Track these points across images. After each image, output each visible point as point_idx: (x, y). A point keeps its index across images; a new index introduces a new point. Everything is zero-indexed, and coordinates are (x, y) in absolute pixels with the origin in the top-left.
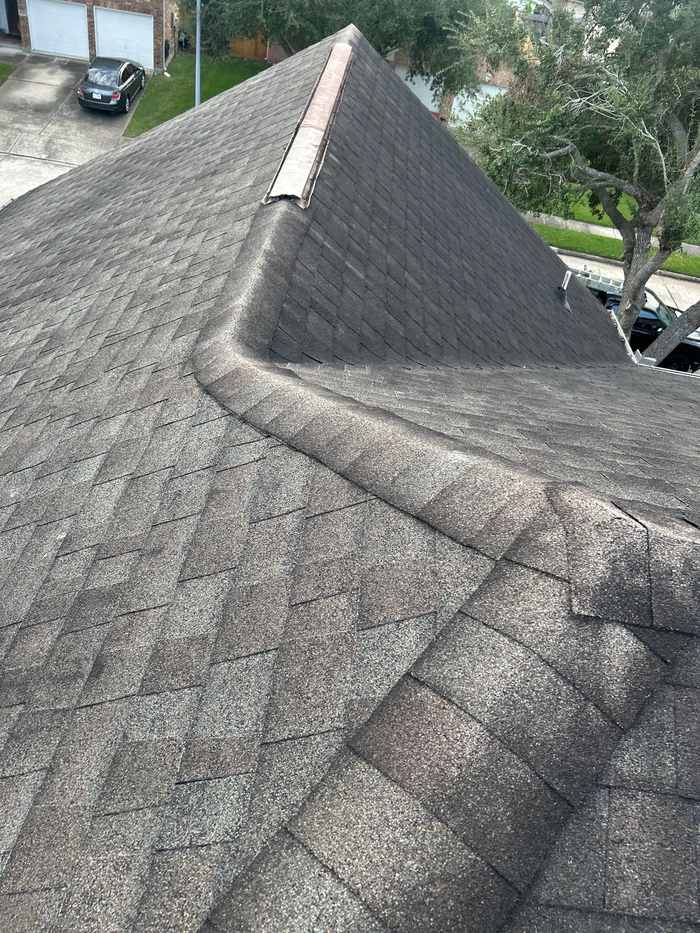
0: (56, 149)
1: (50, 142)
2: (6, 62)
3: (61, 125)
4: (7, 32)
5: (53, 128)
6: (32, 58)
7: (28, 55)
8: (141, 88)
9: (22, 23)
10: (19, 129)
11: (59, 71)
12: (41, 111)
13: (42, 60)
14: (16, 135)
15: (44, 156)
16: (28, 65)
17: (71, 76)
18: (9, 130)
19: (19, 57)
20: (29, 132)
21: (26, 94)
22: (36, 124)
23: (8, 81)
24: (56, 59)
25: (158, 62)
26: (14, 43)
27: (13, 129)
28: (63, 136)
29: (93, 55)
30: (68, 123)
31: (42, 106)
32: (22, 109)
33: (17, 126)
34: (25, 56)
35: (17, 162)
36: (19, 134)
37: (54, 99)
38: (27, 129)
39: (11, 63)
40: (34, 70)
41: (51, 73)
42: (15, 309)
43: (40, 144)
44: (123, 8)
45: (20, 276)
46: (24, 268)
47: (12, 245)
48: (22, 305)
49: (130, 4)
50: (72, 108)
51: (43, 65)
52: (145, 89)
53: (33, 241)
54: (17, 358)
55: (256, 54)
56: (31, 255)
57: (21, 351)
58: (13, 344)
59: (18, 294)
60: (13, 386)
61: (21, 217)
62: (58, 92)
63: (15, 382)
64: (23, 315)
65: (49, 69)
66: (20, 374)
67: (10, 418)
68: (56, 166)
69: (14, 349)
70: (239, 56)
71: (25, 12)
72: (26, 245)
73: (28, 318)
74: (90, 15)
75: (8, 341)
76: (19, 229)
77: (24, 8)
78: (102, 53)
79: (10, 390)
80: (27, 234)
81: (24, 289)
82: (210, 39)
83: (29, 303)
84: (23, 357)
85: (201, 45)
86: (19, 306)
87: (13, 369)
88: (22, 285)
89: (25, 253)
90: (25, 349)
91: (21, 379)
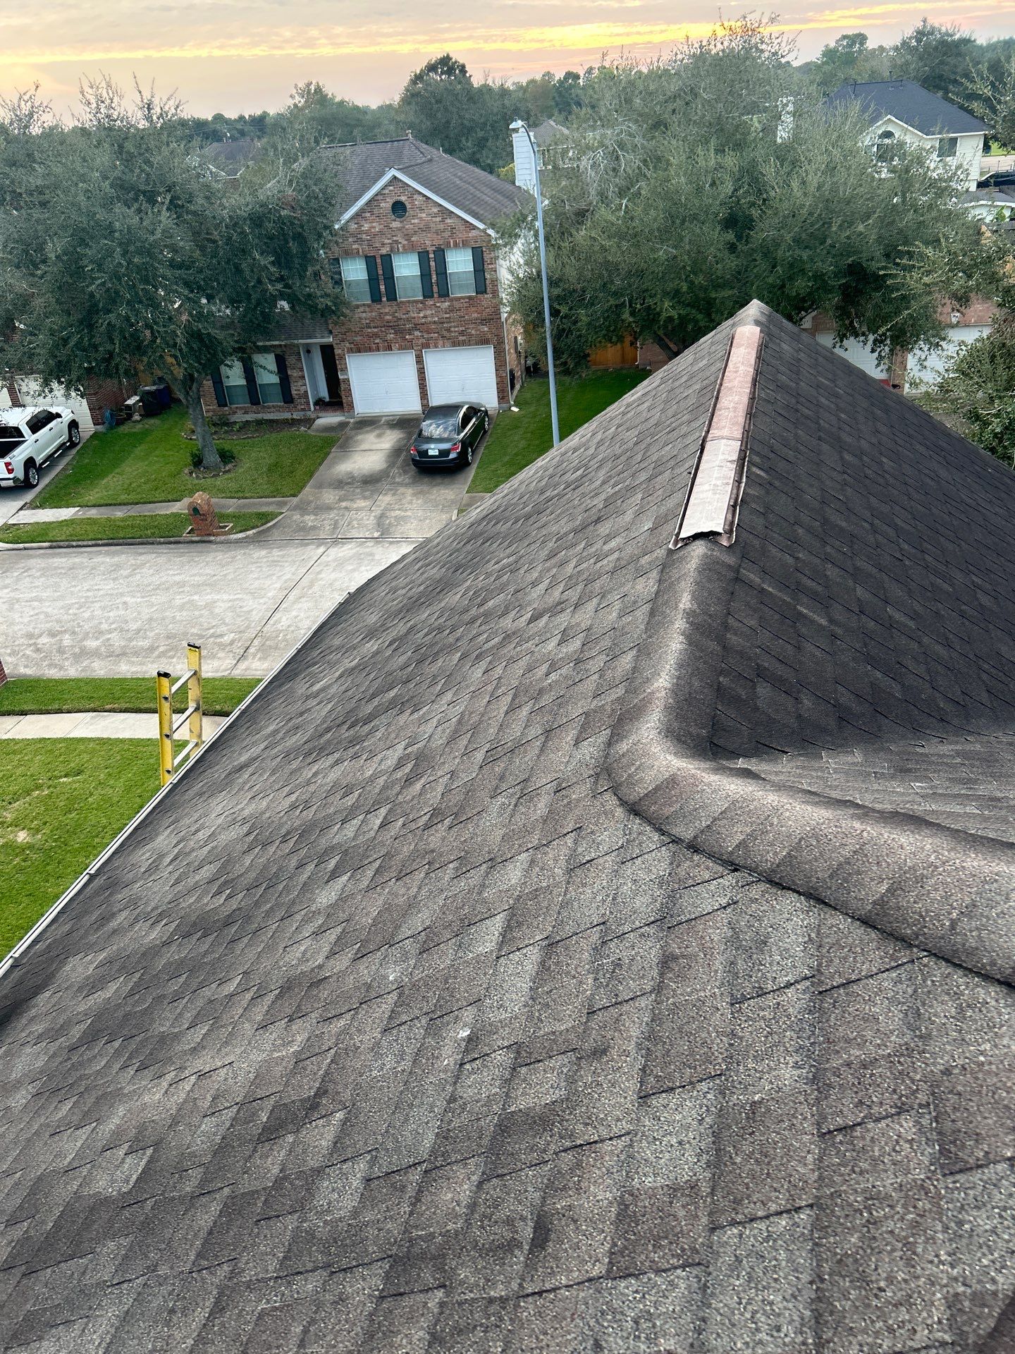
0: (390, 524)
1: (382, 516)
2: (327, 434)
3: (394, 495)
4: (327, 399)
5: (385, 500)
6: (357, 423)
7: (352, 421)
8: (485, 432)
9: (343, 386)
10: (346, 508)
11: (388, 432)
12: (370, 482)
13: (368, 423)
14: (343, 515)
15: (376, 535)
16: (353, 433)
17: (402, 436)
18: (335, 511)
19: (343, 425)
20: (358, 509)
21: (352, 466)
22: (365, 498)
23: (331, 456)
24: (384, 419)
25: (502, 396)
26: (335, 411)
27: (340, 509)
28: (397, 507)
29: (425, 405)
30: (402, 490)
31: (371, 476)
32: (349, 483)
33: (344, 504)
34: (349, 423)
35: (347, 547)
36: (347, 513)
37: (385, 466)
38: (355, 506)
39: (333, 434)
40: (359, 437)
41: (379, 436)
42: (367, 728)
43: (371, 520)
44: (456, 344)
45: (369, 687)
46: (372, 676)
47: (355, 649)
48: (376, 722)
49: (464, 338)
50: (405, 472)
51: (368, 429)
52: (490, 432)
53: (380, 641)
54: (377, 791)
55: (623, 360)
56: (379, 658)
57: (381, 781)
58: (370, 772)
59: (369, 708)
60: (376, 827)
61: (363, 613)
62: (389, 456)
63: (378, 822)
64: (379, 734)
65: (377, 432)
66: (383, 811)
67: (377, 871)
68: (391, 543)
69: (372, 779)
70: (601, 367)
71: (347, 374)
72: (372, 646)
73: (385, 737)
74: (420, 360)
75: (363, 770)
76: (361, 628)
77: (345, 370)
78: (436, 400)
79: (372, 833)
80: (371, 634)
81: (376, 702)
82: (565, 356)
83: (384, 719)
84: (385, 788)
85: (555, 366)
86: (373, 724)
87: (373, 806)
88: (373, 696)
89: (372, 657)
90: (385, 777)
91: (385, 818)
